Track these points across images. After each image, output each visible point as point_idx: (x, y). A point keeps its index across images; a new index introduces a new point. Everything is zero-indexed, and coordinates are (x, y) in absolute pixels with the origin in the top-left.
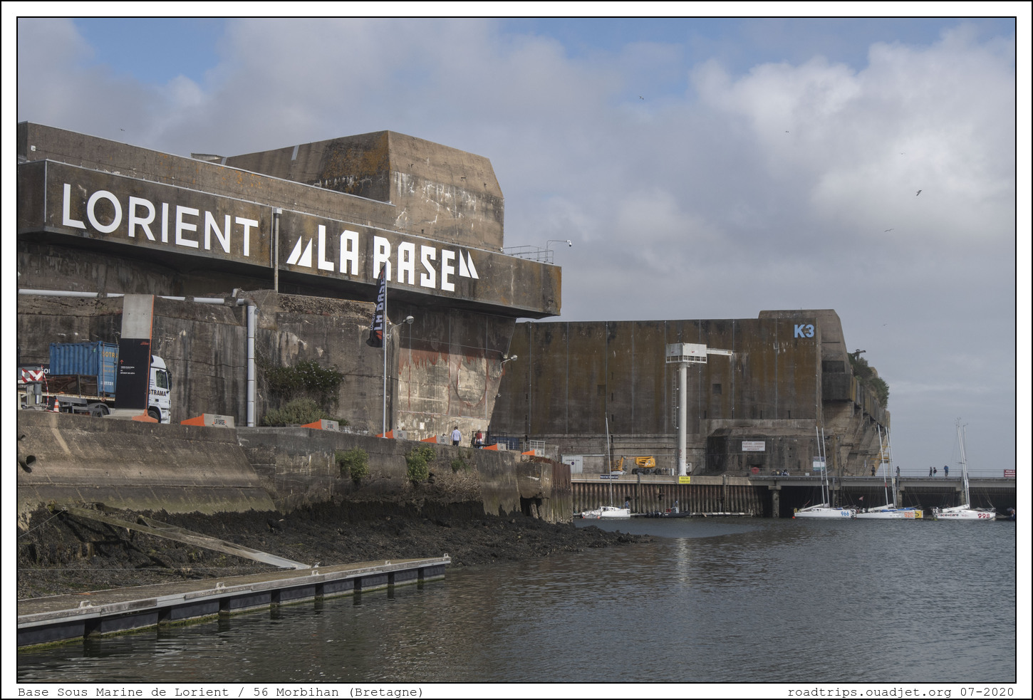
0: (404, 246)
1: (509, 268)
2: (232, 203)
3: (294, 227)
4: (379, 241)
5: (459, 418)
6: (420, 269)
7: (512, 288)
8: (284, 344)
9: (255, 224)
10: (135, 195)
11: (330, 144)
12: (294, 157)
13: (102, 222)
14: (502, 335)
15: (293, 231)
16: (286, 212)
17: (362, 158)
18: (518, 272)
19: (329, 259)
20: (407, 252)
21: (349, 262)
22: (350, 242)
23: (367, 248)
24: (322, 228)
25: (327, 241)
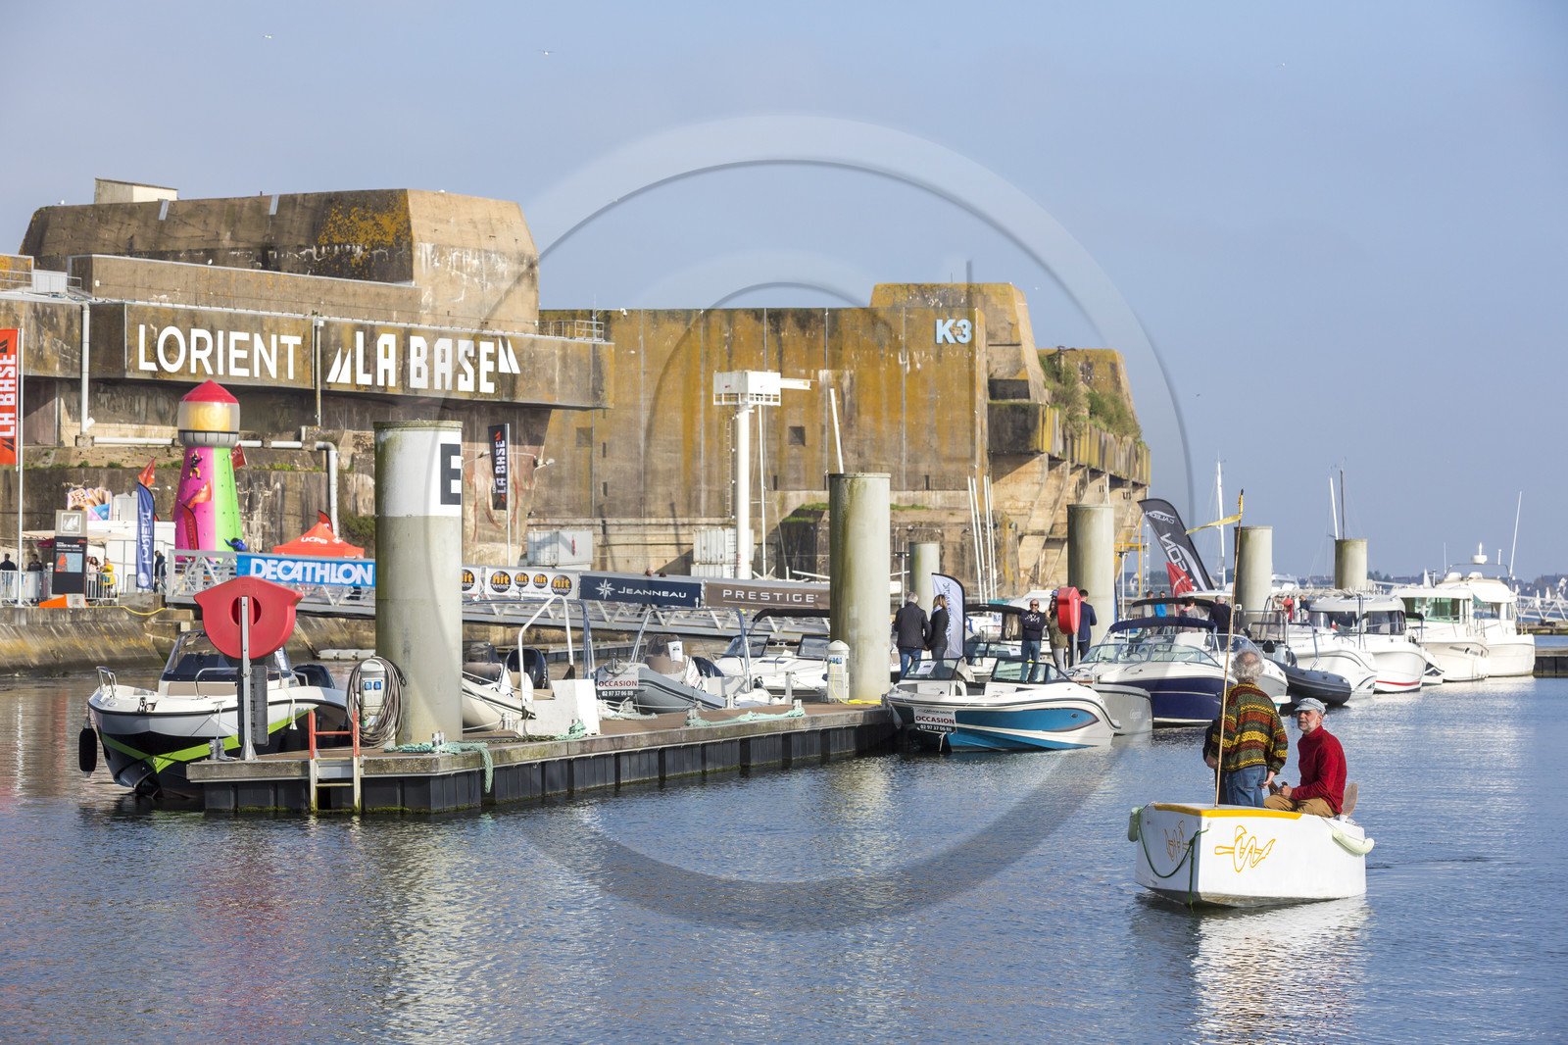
0: (444, 344)
1: (554, 354)
2: (277, 320)
3: (333, 338)
4: (416, 342)
5: (487, 545)
6: (458, 370)
7: (557, 379)
8: (360, 487)
9: (298, 340)
10: (195, 326)
11: (324, 199)
12: (273, 211)
13: (170, 360)
14: (535, 433)
15: (332, 343)
16: (326, 323)
17: (372, 222)
18: (564, 358)
19: (366, 371)
20: (444, 351)
21: (386, 371)
22: (386, 347)
23: (404, 352)
24: (360, 336)
25: (365, 350)
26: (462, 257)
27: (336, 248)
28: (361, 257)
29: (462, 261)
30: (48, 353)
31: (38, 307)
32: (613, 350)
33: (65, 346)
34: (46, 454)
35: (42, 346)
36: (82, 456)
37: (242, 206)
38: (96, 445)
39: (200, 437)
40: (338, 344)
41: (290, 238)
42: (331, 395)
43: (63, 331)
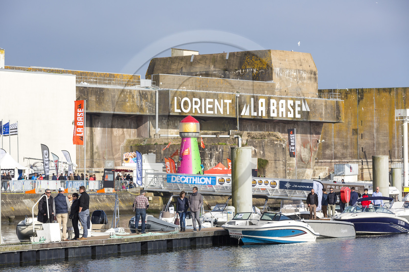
0: (283, 101)
1: (322, 104)
2: (223, 95)
3: (243, 100)
4: (272, 101)
6: (288, 110)
7: (323, 113)
9: (230, 101)
10: (194, 97)
11: (244, 53)
12: (227, 58)
13: (185, 109)
14: (317, 131)
15: (243, 102)
16: (240, 95)
18: (326, 106)
19: (255, 111)
20: (282, 104)
21: (262, 111)
22: (262, 103)
23: (268, 105)
24: (252, 99)
25: (254, 104)
26: (290, 72)
28: (256, 73)
29: (290, 74)
30: (144, 107)
31: (141, 92)
32: (344, 103)
33: (150, 104)
34: (144, 141)
35: (142, 104)
36: (155, 141)
37: (217, 56)
38: (161, 137)
39: (186, 134)
40: (245, 102)
41: (232, 67)
42: (242, 120)
43: (149, 99)
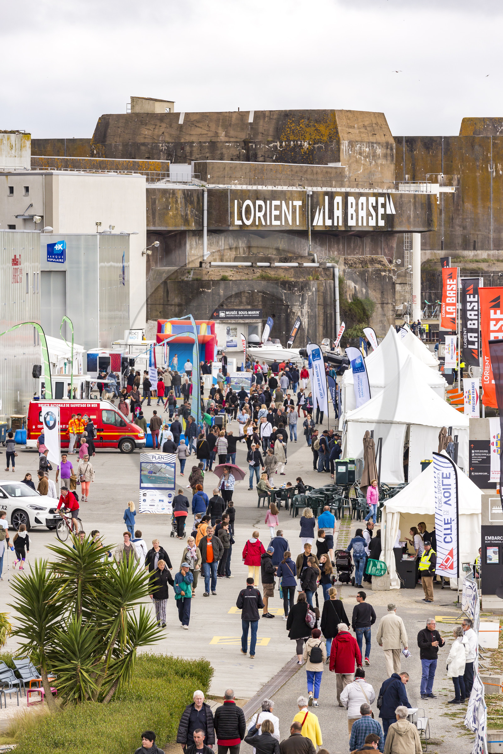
0: (363, 200)
1: (410, 201)
2: (291, 193)
3: (316, 201)
4: (351, 199)
6: (369, 214)
7: (412, 216)
9: (300, 203)
10: (257, 199)
11: (283, 114)
12: (251, 120)
13: (248, 219)
15: (315, 204)
16: (313, 192)
17: (314, 129)
18: (415, 203)
19: (329, 218)
21: (338, 218)
22: (338, 204)
23: (346, 206)
24: (327, 198)
25: (329, 206)
26: (361, 147)
27: (292, 143)
28: (308, 149)
29: (361, 150)
30: (189, 217)
31: (185, 192)
33: (196, 212)
34: (188, 273)
35: (187, 213)
36: (209, 274)
37: (231, 117)
38: (212, 267)
40: (318, 204)
41: (263, 137)
42: (314, 232)
43: (196, 204)
